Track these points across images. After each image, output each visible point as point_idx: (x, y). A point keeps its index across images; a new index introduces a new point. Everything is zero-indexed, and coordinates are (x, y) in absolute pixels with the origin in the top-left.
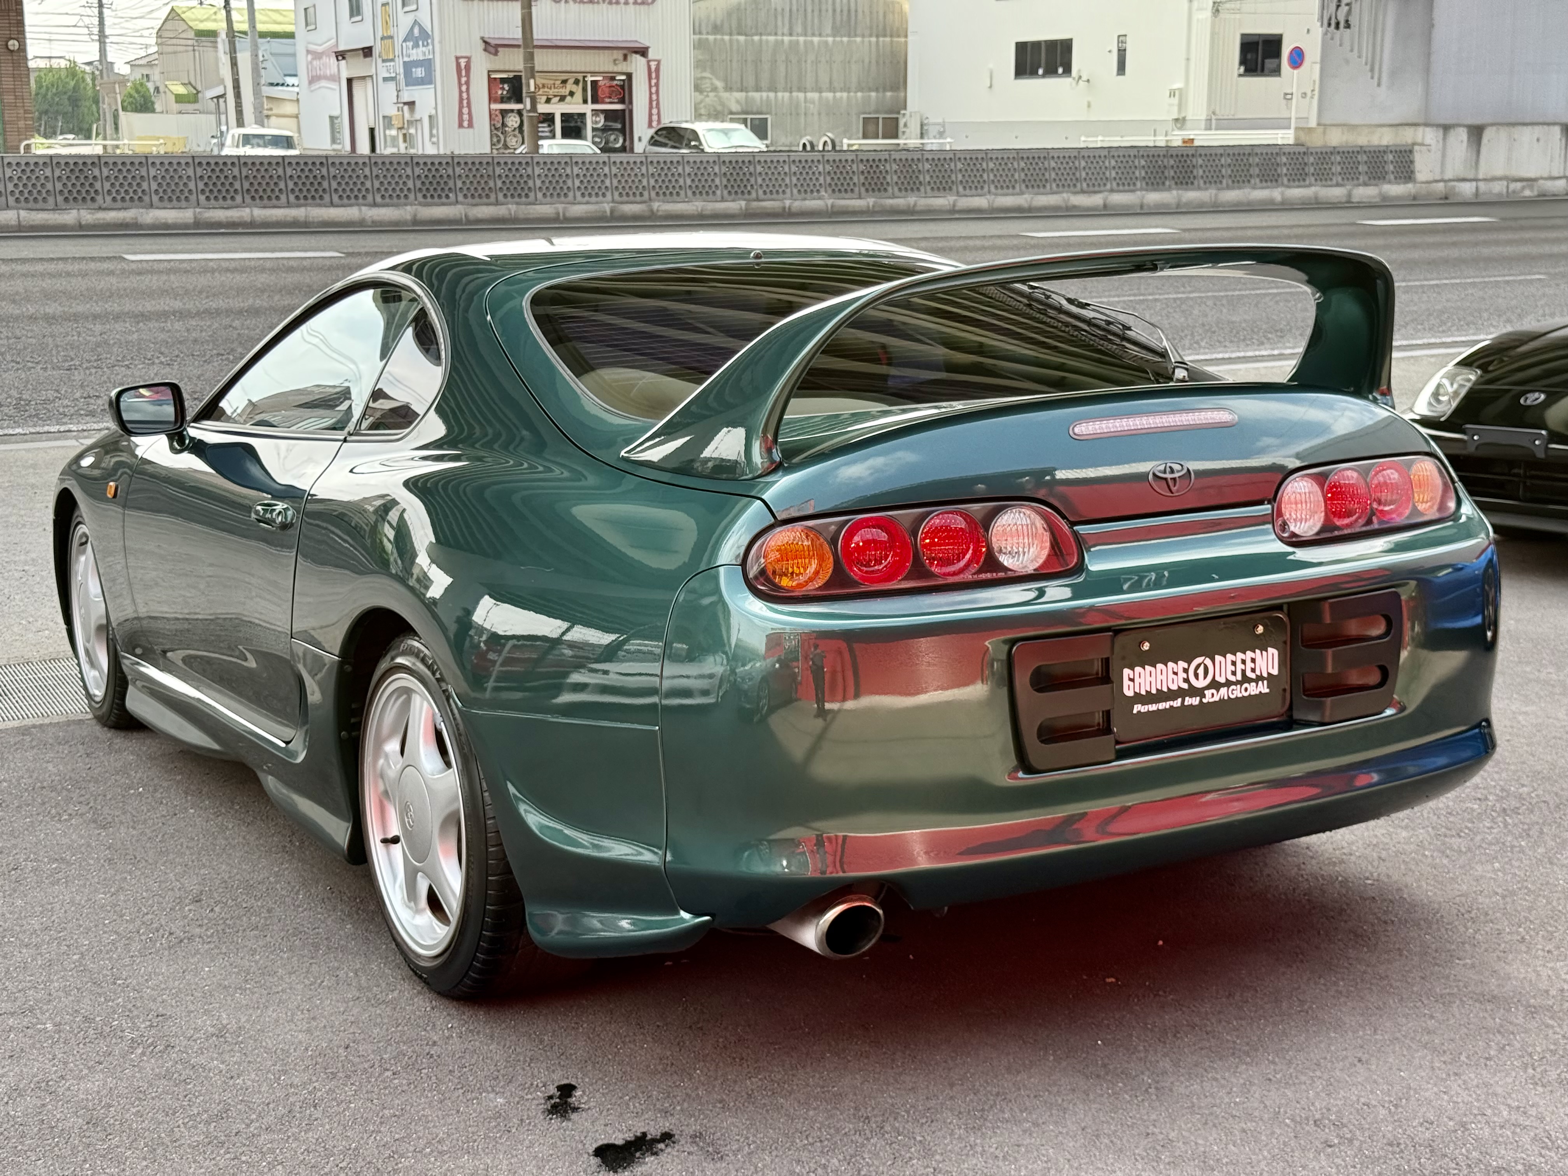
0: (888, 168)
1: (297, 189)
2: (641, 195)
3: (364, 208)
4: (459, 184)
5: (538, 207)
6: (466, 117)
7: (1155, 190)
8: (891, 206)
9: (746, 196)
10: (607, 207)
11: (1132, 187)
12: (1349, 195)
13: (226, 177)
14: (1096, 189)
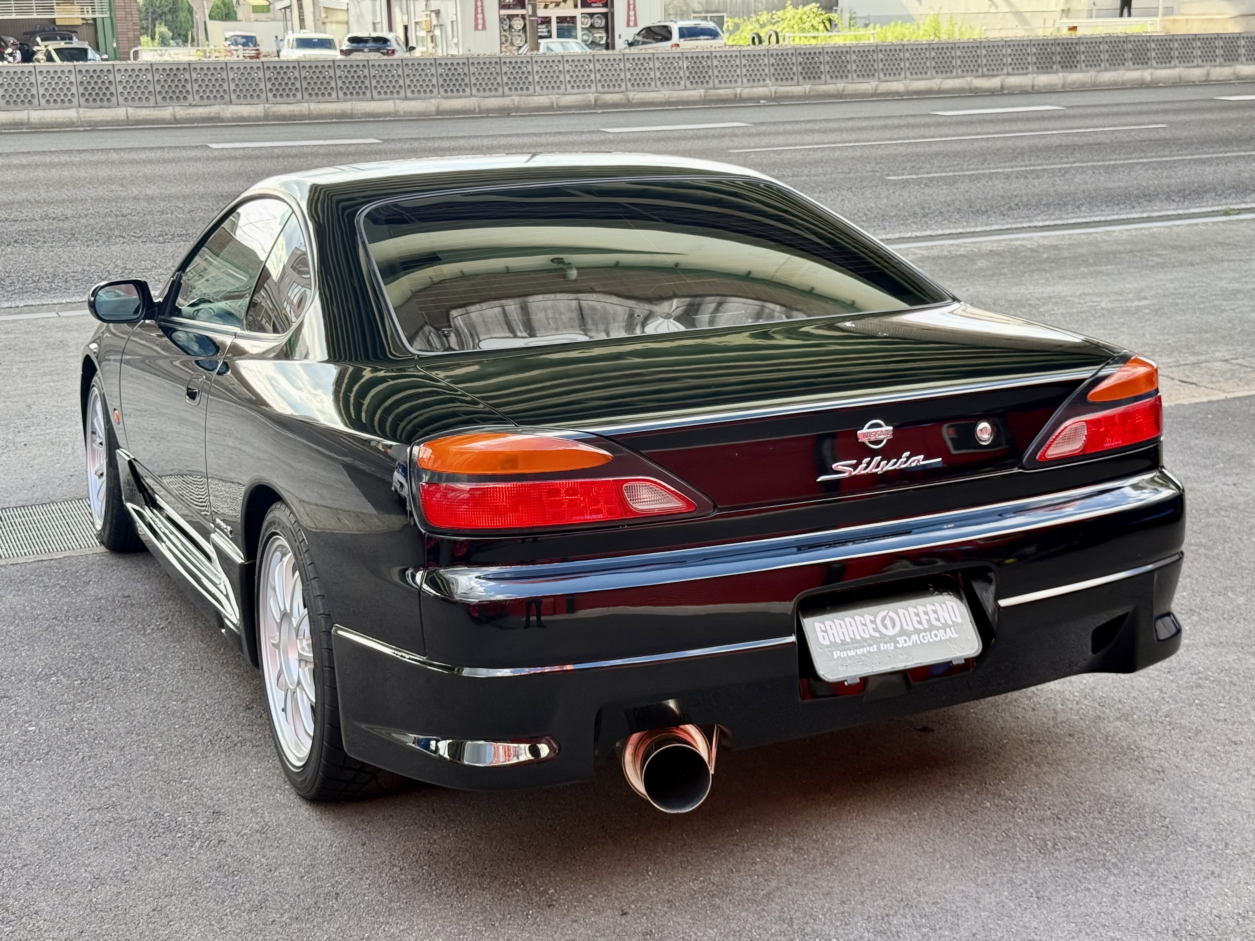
0: (822, 60)
1: (345, 87)
2: (620, 85)
3: (397, 102)
4: (473, 80)
5: (536, 98)
6: (480, 21)
7: (1044, 73)
8: (824, 91)
9: (705, 85)
10: (592, 97)
11: (1025, 71)
12: (1208, 74)
13: (289, 78)
14: (995, 72)
